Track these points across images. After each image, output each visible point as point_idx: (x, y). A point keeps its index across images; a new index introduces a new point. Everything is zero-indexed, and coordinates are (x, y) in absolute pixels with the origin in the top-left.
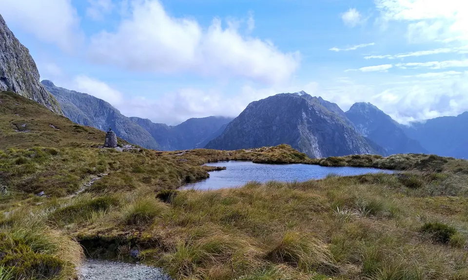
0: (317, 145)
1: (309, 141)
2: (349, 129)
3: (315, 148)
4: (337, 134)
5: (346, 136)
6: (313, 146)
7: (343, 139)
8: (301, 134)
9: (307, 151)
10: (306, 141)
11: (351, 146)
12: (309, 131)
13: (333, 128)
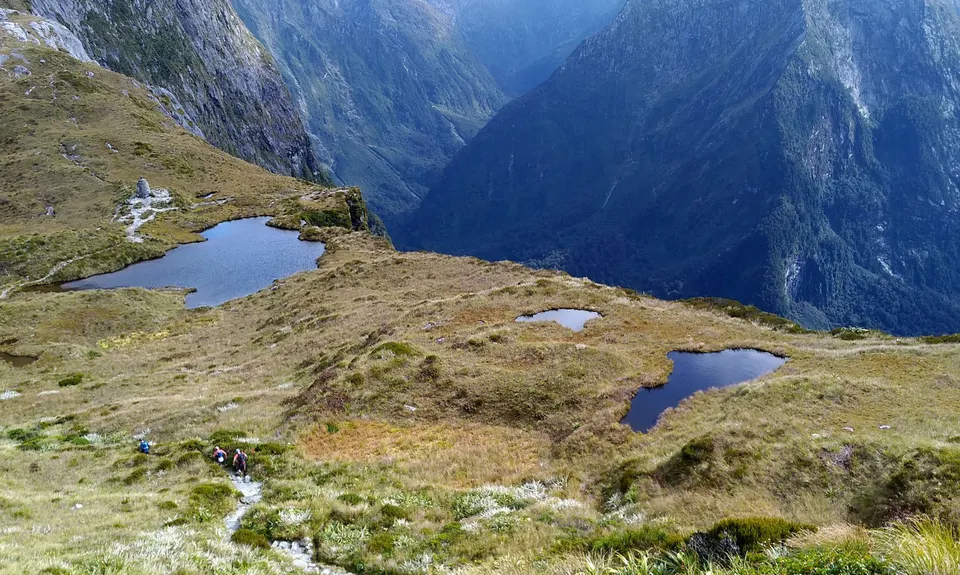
0: (849, 52)
1: (829, 41)
2: (938, 10)
3: (843, 60)
4: (903, 22)
5: (927, 29)
6: (839, 55)
7: (918, 36)
8: (809, 23)
9: (820, 67)
10: (821, 42)
11: (937, 56)
12: (832, 14)
13: (894, 8)
